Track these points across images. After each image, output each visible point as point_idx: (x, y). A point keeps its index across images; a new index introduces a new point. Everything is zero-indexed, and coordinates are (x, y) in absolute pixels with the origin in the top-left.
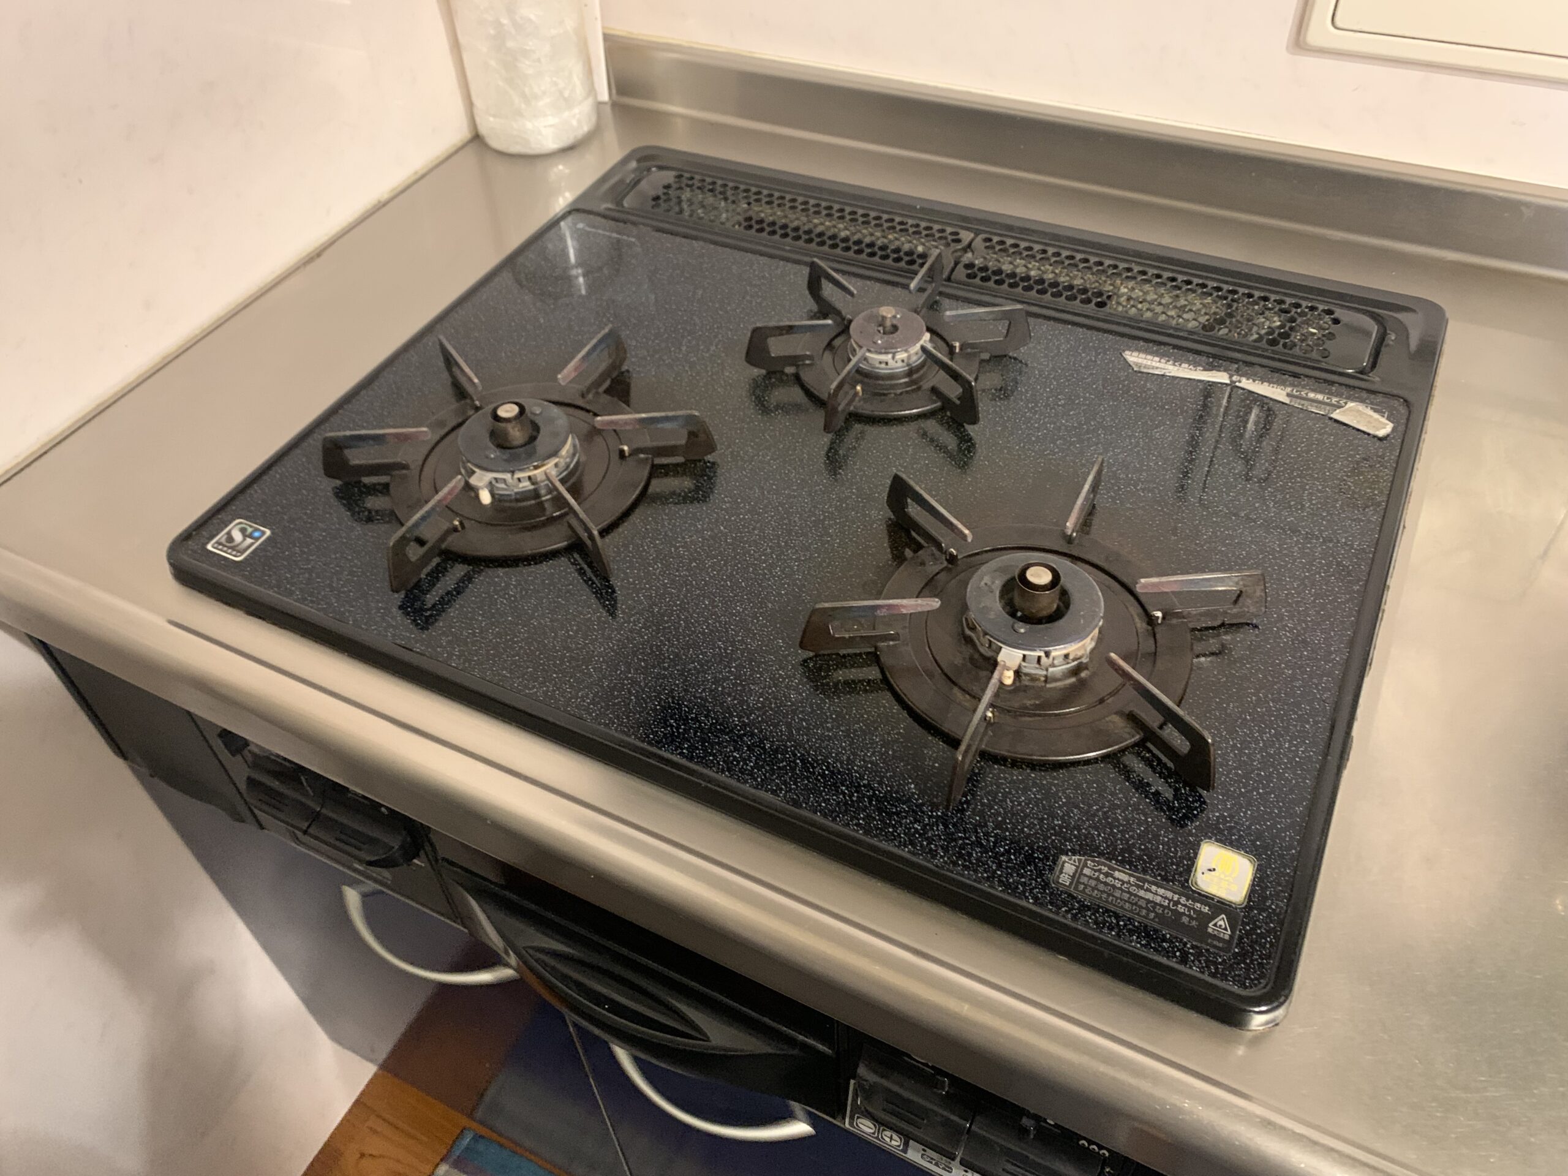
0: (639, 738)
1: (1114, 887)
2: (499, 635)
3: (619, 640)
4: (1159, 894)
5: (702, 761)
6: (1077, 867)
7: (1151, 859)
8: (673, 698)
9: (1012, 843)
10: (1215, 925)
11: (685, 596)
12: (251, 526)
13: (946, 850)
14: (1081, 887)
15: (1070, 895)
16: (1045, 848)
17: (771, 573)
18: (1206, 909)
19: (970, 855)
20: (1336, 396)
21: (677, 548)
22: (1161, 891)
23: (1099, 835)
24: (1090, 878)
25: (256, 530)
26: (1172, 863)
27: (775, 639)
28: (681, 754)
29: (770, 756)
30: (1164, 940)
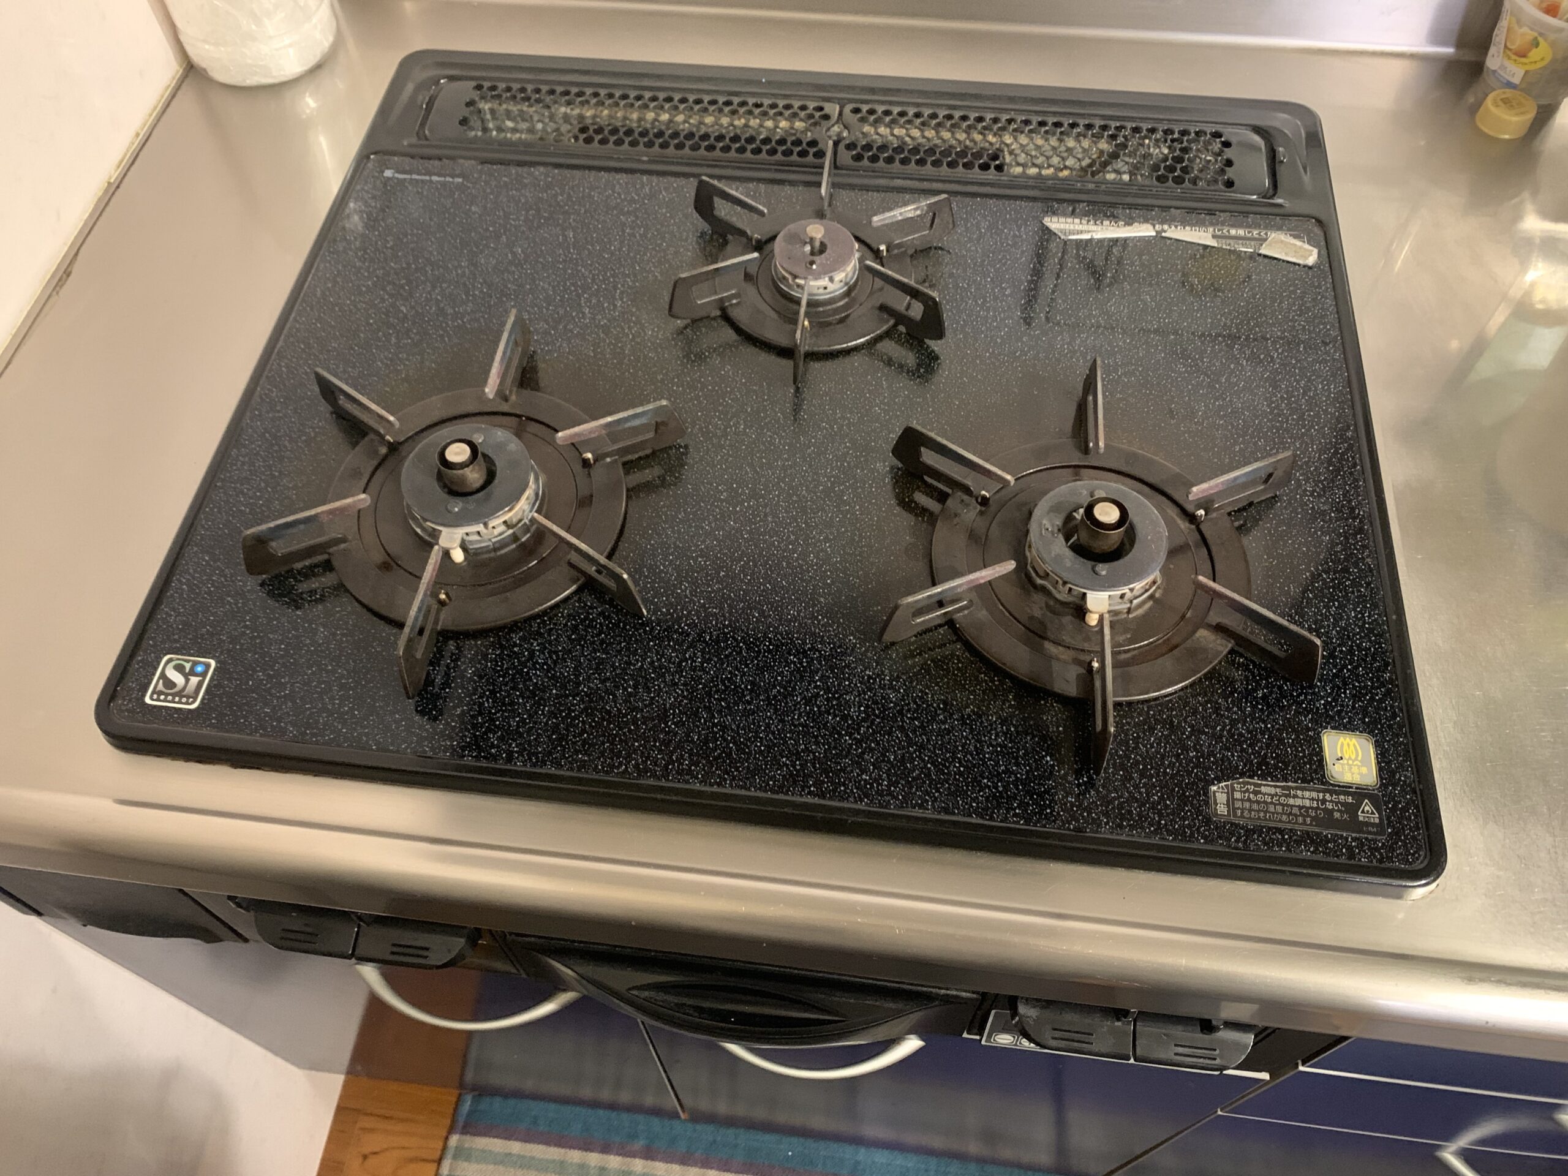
0: (760, 789)
1: (1265, 802)
2: (552, 714)
3: (685, 684)
4: (1305, 798)
5: (834, 794)
6: (1228, 793)
7: (1286, 765)
8: (773, 733)
9: (1162, 788)
10: (1363, 812)
11: (731, 613)
12: (188, 661)
13: (1106, 814)
14: (1239, 812)
15: (1232, 824)
16: (1193, 783)
17: (807, 563)
18: (1350, 800)
19: (1130, 812)
20: (1255, 228)
21: (695, 561)
22: (1307, 794)
23: (1233, 755)
24: (1242, 800)
25: (195, 663)
26: (1305, 764)
27: (845, 636)
28: (810, 793)
29: (899, 769)
30: (1328, 841)
